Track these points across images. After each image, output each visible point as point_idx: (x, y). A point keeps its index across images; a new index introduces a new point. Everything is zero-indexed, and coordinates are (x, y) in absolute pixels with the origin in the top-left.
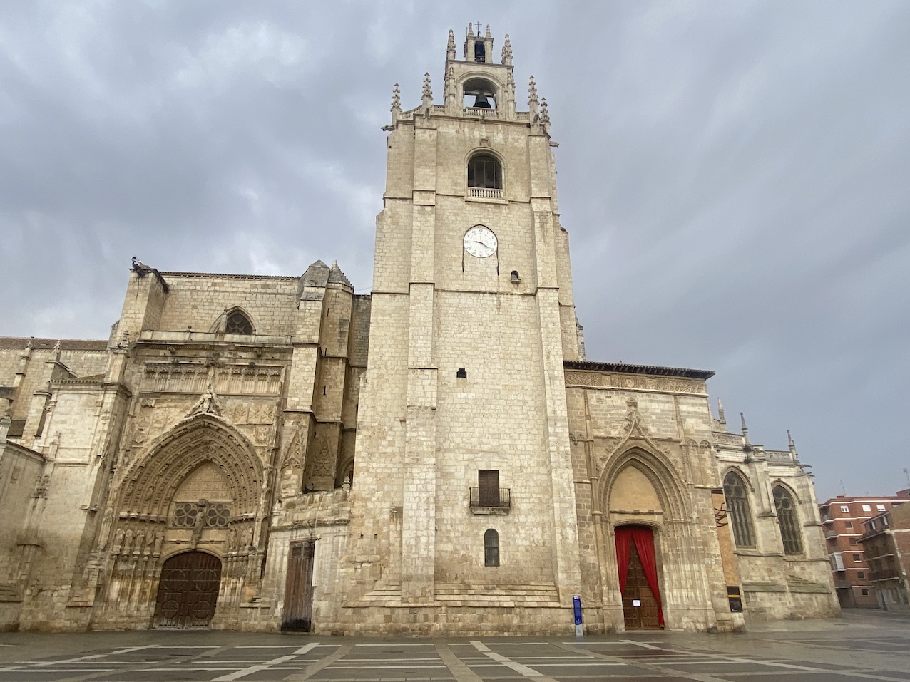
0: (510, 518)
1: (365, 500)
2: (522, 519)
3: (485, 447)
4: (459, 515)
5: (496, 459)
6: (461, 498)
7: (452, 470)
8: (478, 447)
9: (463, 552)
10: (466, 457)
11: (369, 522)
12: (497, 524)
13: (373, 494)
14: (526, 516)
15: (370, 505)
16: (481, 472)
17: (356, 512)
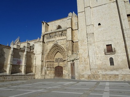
0: (116, 54)
1: (81, 54)
2: (119, 54)
3: (107, 40)
4: (103, 55)
5: (110, 42)
6: (102, 52)
7: (100, 46)
8: (105, 40)
9: (104, 63)
10: (103, 42)
11: (83, 58)
12: (112, 56)
13: (83, 53)
14: (120, 54)
15: (83, 55)
16: (107, 45)
17: (80, 57)
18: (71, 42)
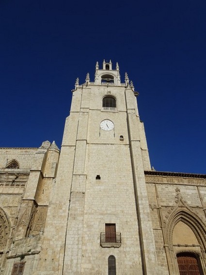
0: (121, 249)
2: (128, 249)
3: (109, 212)
4: (95, 248)
5: (114, 217)
6: (96, 238)
7: (92, 224)
8: (105, 212)
10: (100, 217)
13: (53, 237)
18: (31, 204)
